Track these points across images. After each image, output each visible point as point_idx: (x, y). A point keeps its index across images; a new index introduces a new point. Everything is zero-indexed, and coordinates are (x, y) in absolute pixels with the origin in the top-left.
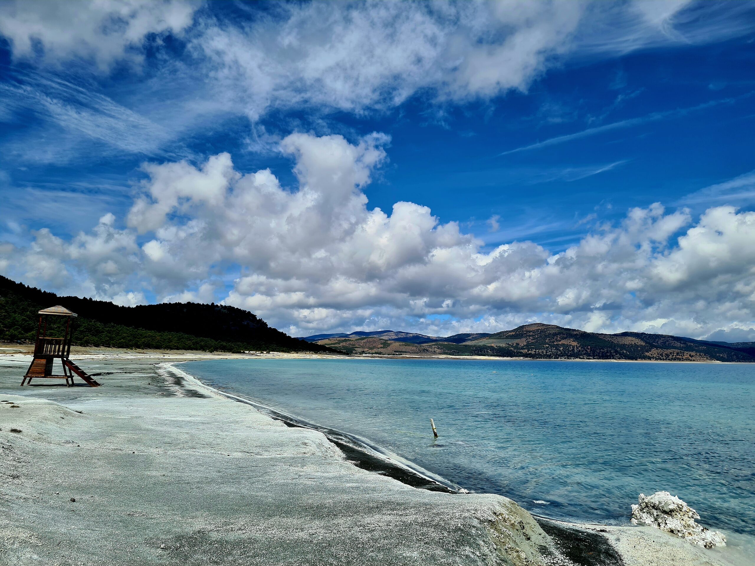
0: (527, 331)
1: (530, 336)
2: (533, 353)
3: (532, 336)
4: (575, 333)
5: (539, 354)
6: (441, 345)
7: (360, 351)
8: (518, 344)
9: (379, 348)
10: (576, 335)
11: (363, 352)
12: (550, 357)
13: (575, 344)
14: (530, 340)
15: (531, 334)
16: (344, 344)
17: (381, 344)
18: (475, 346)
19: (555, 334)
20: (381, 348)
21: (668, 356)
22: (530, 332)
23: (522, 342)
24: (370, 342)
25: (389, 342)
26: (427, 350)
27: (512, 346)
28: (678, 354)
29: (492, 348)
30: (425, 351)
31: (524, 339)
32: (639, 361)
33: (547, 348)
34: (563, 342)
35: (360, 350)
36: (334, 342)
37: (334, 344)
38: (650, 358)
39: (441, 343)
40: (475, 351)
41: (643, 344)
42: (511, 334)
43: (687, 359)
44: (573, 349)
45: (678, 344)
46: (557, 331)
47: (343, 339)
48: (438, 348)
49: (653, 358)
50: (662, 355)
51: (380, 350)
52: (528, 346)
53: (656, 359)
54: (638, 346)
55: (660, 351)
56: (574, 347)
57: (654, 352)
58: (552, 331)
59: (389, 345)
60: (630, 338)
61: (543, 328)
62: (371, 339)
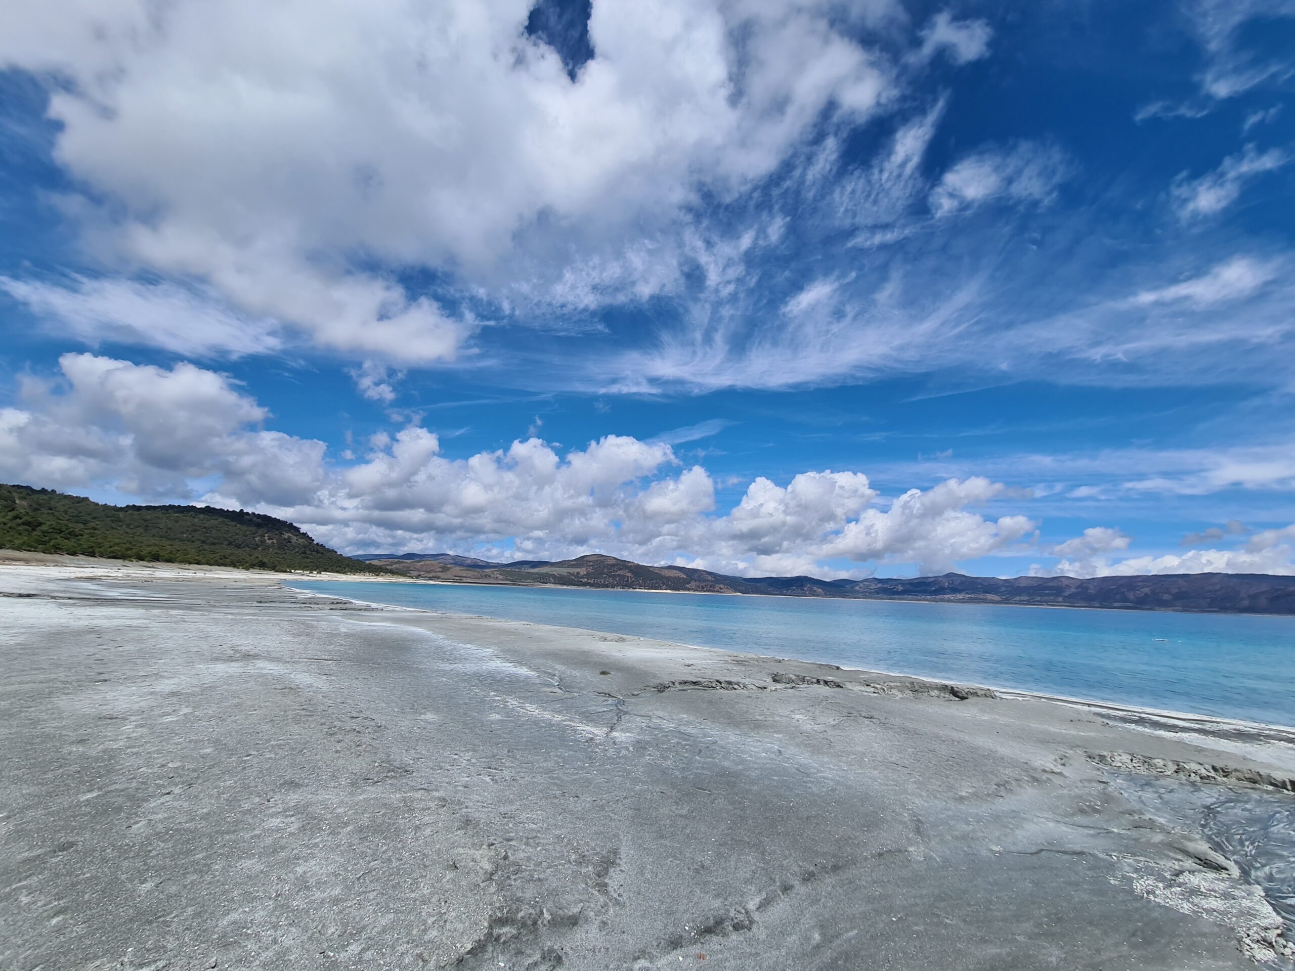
0: (587, 561)
1: (590, 566)
2: (592, 582)
3: (592, 566)
4: (630, 564)
5: (597, 583)
6: (504, 571)
7: (415, 575)
8: (578, 573)
9: (437, 572)
10: (631, 566)
11: (419, 575)
12: (607, 586)
13: (629, 575)
14: (590, 569)
15: (591, 564)
16: (397, 566)
17: (440, 568)
18: (537, 573)
19: (613, 565)
20: (440, 572)
21: (703, 588)
22: (590, 562)
23: (583, 571)
24: (427, 565)
25: (449, 566)
26: (489, 576)
27: (573, 575)
28: (711, 587)
29: (554, 576)
31: (584, 569)
32: (681, 592)
33: (605, 577)
34: (619, 572)
35: (415, 573)
37: (389, 566)
38: (689, 590)
39: (503, 569)
40: (537, 578)
41: (685, 577)
42: (573, 563)
43: (718, 591)
44: (628, 580)
45: (710, 578)
46: (614, 562)
47: (396, 560)
48: (501, 574)
49: (692, 589)
50: (698, 587)
51: (438, 574)
52: (588, 576)
53: (694, 591)
54: (681, 578)
55: (697, 583)
56: (628, 577)
57: (693, 584)
58: (610, 562)
59: (449, 569)
60: (675, 571)
61: (602, 558)
62: (428, 562)
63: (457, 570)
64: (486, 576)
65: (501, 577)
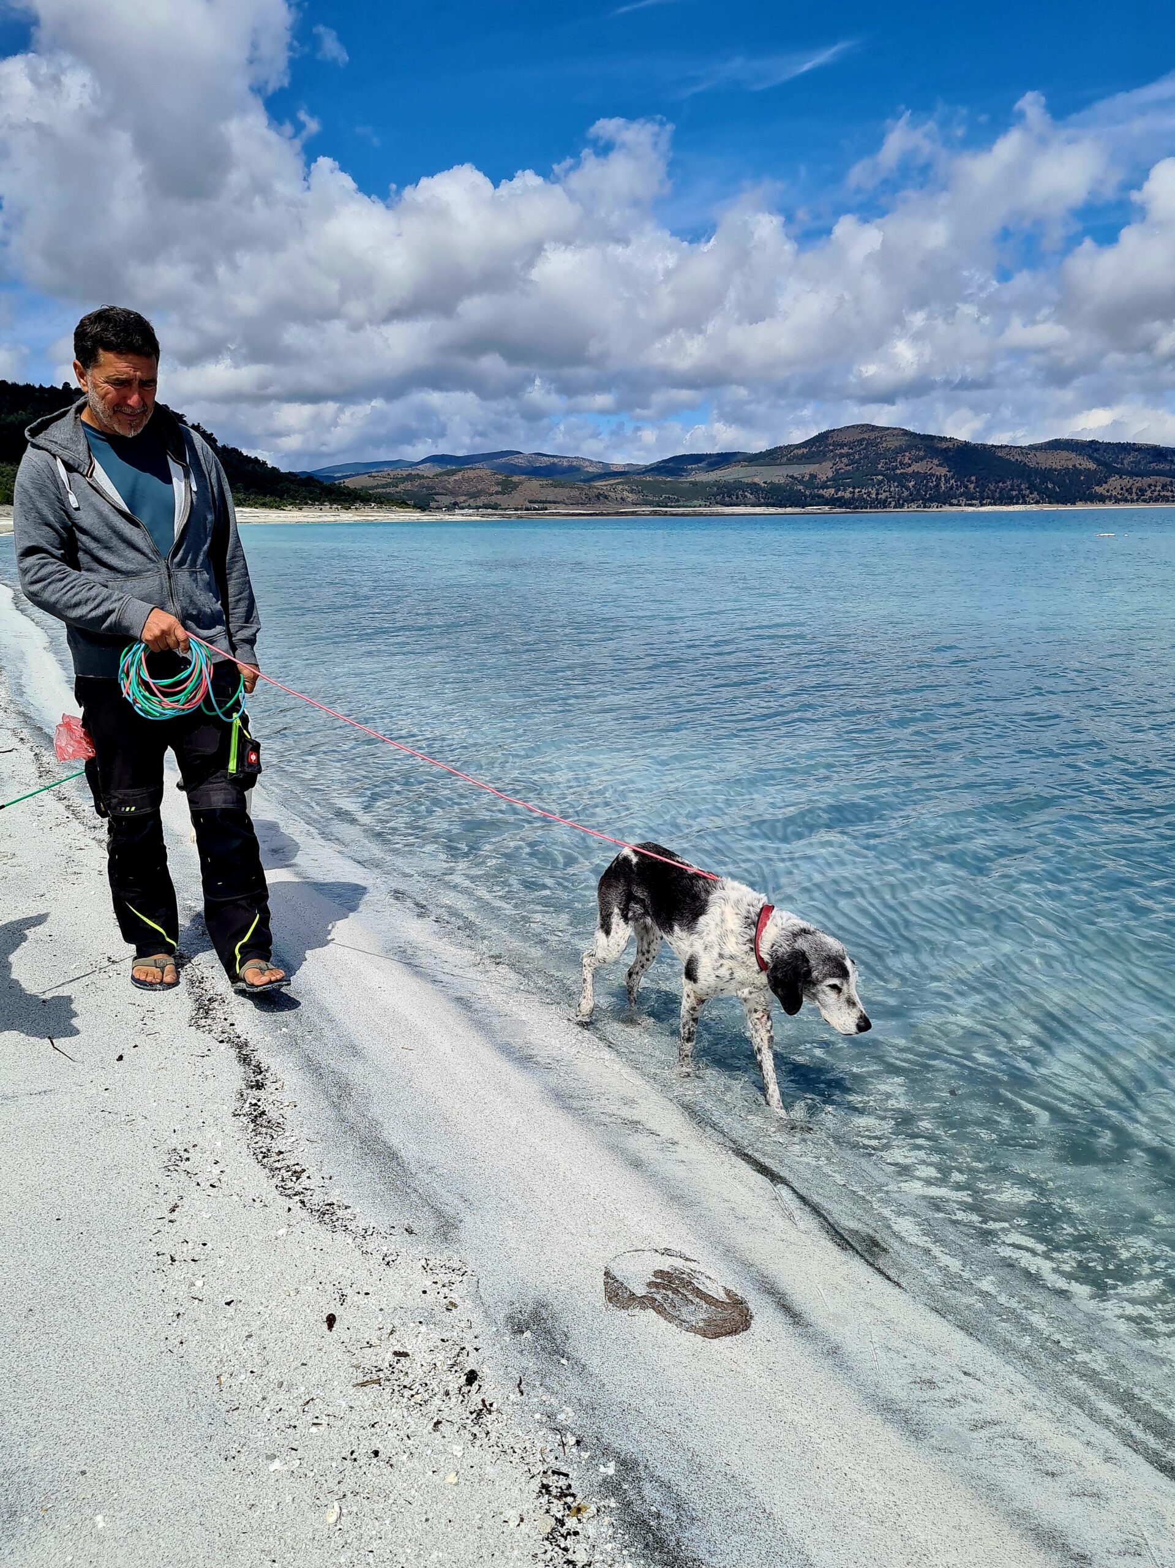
0: (834, 444)
1: (842, 456)
2: (848, 495)
3: (848, 455)
4: (944, 445)
5: (861, 499)
6: (637, 483)
7: (447, 503)
8: (813, 477)
9: (492, 495)
10: (947, 449)
11: (455, 504)
12: (884, 504)
13: (942, 471)
14: (843, 465)
15: (845, 450)
16: (408, 485)
17: (498, 484)
18: (715, 483)
19: (900, 450)
20: (497, 493)
21: (1142, 491)
22: (842, 446)
23: (824, 471)
24: (470, 479)
25: (518, 478)
26: (606, 497)
27: (801, 482)
28: (1164, 487)
29: (754, 488)
30: (601, 497)
31: (828, 465)
32: (1080, 507)
33: (880, 482)
34: (917, 467)
35: (447, 500)
36: (384, 481)
37: (383, 486)
38: (1102, 499)
39: (637, 478)
40: (715, 495)
41: (1092, 466)
42: (800, 452)
44: (937, 486)
45: (1166, 465)
46: (902, 441)
47: (406, 473)
48: (632, 491)
49: (1110, 498)
50: (1129, 490)
51: (494, 499)
52: (837, 481)
53: (1117, 501)
54: (1080, 472)
55: (1127, 481)
56: (939, 479)
57: (1115, 483)
58: (893, 443)
59: (515, 486)
60: (1065, 454)
61: (873, 435)
62: (471, 474)
63: (533, 486)
64: (598, 496)
65: (631, 497)
